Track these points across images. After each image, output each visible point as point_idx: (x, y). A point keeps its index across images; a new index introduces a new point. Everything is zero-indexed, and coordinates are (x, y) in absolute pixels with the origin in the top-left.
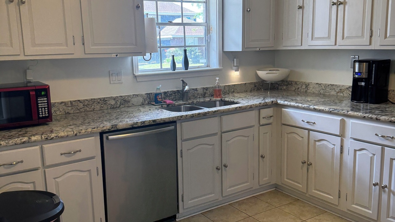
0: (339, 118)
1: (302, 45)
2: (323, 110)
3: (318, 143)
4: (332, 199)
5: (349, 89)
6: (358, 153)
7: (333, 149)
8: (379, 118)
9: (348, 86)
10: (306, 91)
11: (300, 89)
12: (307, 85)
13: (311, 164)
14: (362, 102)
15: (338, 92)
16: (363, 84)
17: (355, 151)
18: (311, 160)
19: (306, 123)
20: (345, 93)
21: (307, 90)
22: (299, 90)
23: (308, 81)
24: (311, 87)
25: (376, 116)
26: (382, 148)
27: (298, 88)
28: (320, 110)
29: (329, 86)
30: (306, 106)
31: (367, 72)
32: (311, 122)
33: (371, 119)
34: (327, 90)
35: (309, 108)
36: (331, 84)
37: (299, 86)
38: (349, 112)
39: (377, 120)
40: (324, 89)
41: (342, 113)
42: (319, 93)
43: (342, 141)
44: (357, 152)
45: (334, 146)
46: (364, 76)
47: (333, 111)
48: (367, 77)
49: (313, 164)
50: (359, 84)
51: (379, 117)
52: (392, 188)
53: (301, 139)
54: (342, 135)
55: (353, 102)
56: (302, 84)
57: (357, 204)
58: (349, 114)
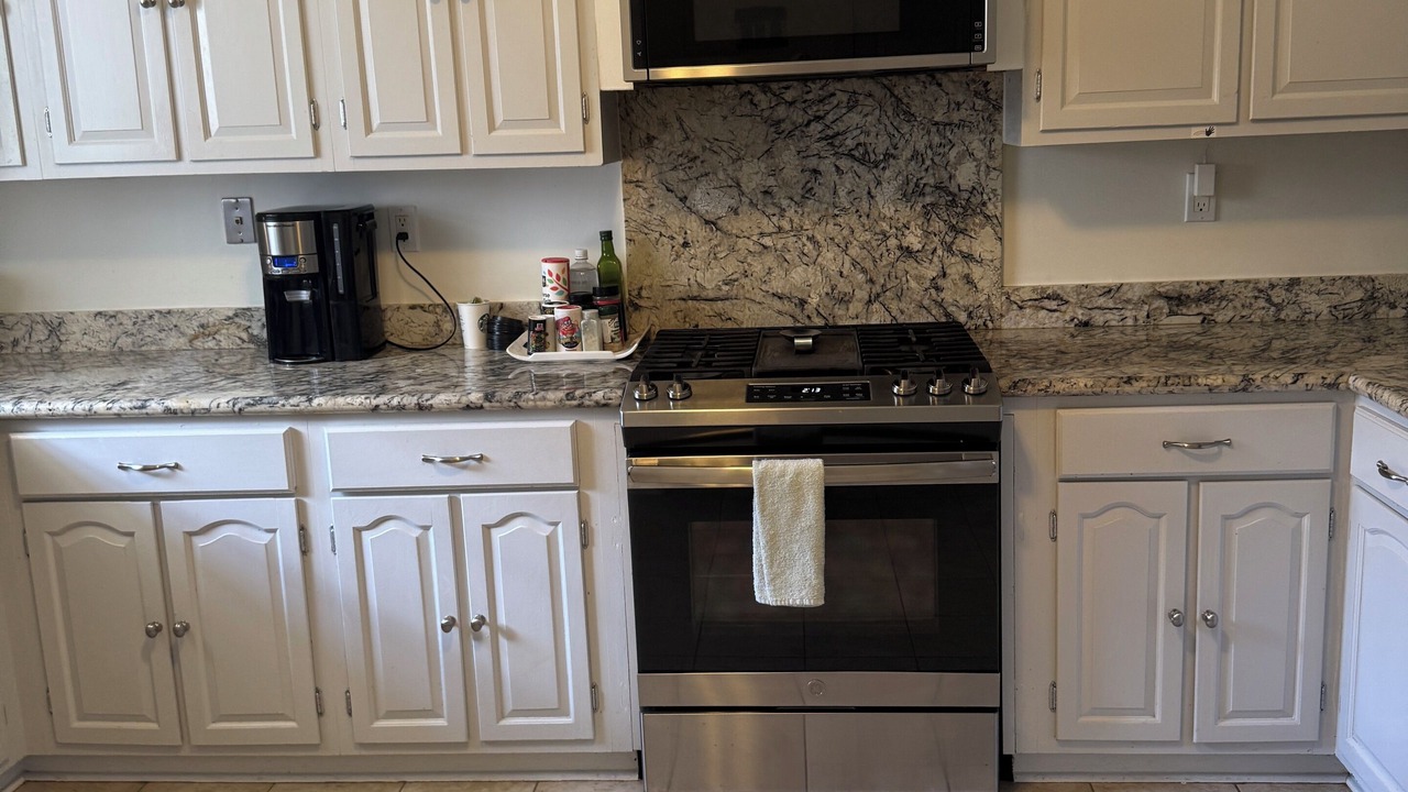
0: (278, 429)
1: (25, 163)
2: (208, 410)
3: (201, 542)
4: (292, 729)
5: (237, 320)
6: (367, 536)
7: (269, 549)
8: (429, 402)
9: (229, 309)
10: (55, 349)
11: (26, 344)
12: (55, 327)
13: (186, 628)
14: (314, 359)
15: (196, 337)
16: (305, 295)
17: (358, 531)
18: (183, 613)
19: (141, 474)
20: (222, 339)
21: (57, 343)
22: (20, 349)
23: (54, 307)
24: (75, 329)
25: (416, 398)
26: (450, 499)
27: (15, 343)
28: (193, 412)
29: (151, 317)
30: (126, 405)
31: (315, 251)
32: (161, 467)
33: (400, 412)
34: (146, 334)
35: (144, 411)
36: (158, 308)
37: (19, 333)
38: (316, 402)
39: (423, 410)
40: (135, 331)
41: (288, 407)
42: (116, 349)
43: (301, 510)
44: (365, 534)
45: (271, 535)
46: (306, 266)
47: (250, 409)
48: (317, 271)
49: (195, 629)
50: (290, 296)
51: (427, 400)
52: (502, 620)
53: (122, 542)
54: (298, 488)
55: (280, 363)
56: (28, 322)
57: (391, 715)
58: (318, 408)
